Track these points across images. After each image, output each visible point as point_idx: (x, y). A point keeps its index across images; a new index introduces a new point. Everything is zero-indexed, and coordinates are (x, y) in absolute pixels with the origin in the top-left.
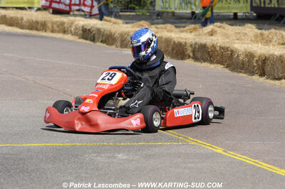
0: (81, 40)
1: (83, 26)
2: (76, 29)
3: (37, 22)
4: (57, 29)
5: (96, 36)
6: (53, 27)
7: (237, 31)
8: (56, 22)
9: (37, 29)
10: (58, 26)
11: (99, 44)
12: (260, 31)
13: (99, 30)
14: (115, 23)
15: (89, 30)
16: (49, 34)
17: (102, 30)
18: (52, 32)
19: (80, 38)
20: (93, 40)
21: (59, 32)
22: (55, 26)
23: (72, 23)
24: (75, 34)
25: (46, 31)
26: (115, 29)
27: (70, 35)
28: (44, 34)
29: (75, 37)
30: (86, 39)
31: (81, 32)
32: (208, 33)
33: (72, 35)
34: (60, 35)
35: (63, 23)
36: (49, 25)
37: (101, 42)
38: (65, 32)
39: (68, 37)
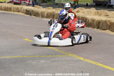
0: (26, 15)
1: (26, 9)
2: (23, 10)
3: (8, 8)
4: (16, 10)
5: (31, 13)
6: (14, 10)
7: (88, 11)
8: (15, 8)
9: (8, 11)
10: (16, 9)
11: (32, 16)
12: (97, 11)
13: (33, 11)
14: (39, 8)
15: (29, 11)
16: (12, 12)
17: (34, 11)
18: (14, 11)
19: (25, 14)
20: (30, 15)
21: (16, 12)
22: (15, 9)
23: (22, 8)
24: (23, 12)
25: (11, 11)
26: (39, 10)
27: (21, 13)
28: (10, 12)
29: (23, 13)
30: (28, 14)
31: (25, 12)
32: (76, 11)
33: (22, 13)
34: (17, 13)
35: (18, 8)
36: (13, 9)
37: (34, 15)
38: (19, 11)
39: (20, 13)
